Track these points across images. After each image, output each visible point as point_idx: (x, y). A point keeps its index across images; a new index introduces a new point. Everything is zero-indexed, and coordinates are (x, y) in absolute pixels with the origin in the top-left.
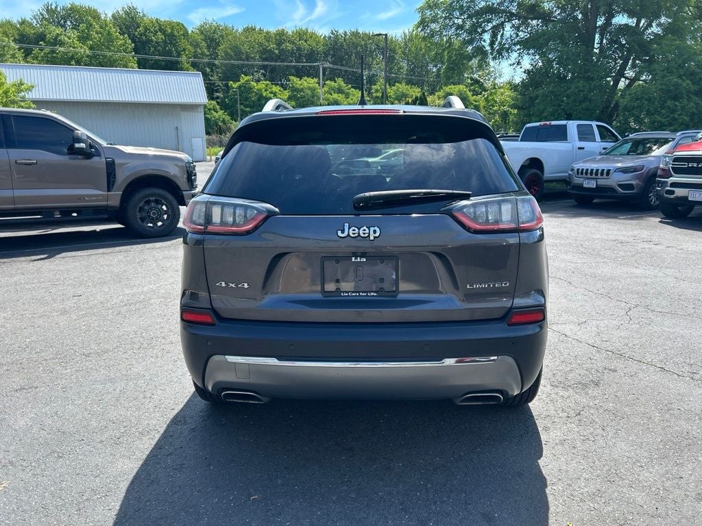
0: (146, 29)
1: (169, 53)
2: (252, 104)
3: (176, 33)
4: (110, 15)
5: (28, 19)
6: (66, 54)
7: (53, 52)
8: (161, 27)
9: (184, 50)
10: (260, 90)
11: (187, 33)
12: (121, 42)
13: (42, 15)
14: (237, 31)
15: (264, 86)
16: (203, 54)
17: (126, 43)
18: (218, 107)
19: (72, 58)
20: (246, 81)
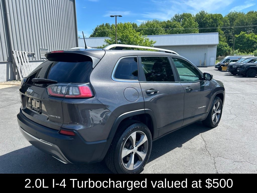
0: (206, 18)
1: (214, 26)
2: (244, 43)
3: (217, 18)
4: (195, 15)
5: (170, 20)
6: (176, 30)
7: (173, 30)
8: (212, 17)
9: (220, 24)
10: (249, 37)
11: (222, 17)
12: (194, 24)
13: (174, 18)
14: (244, 14)
15: (251, 35)
16: (228, 25)
17: (196, 24)
18: (228, 45)
19: (178, 31)
20: (243, 34)
